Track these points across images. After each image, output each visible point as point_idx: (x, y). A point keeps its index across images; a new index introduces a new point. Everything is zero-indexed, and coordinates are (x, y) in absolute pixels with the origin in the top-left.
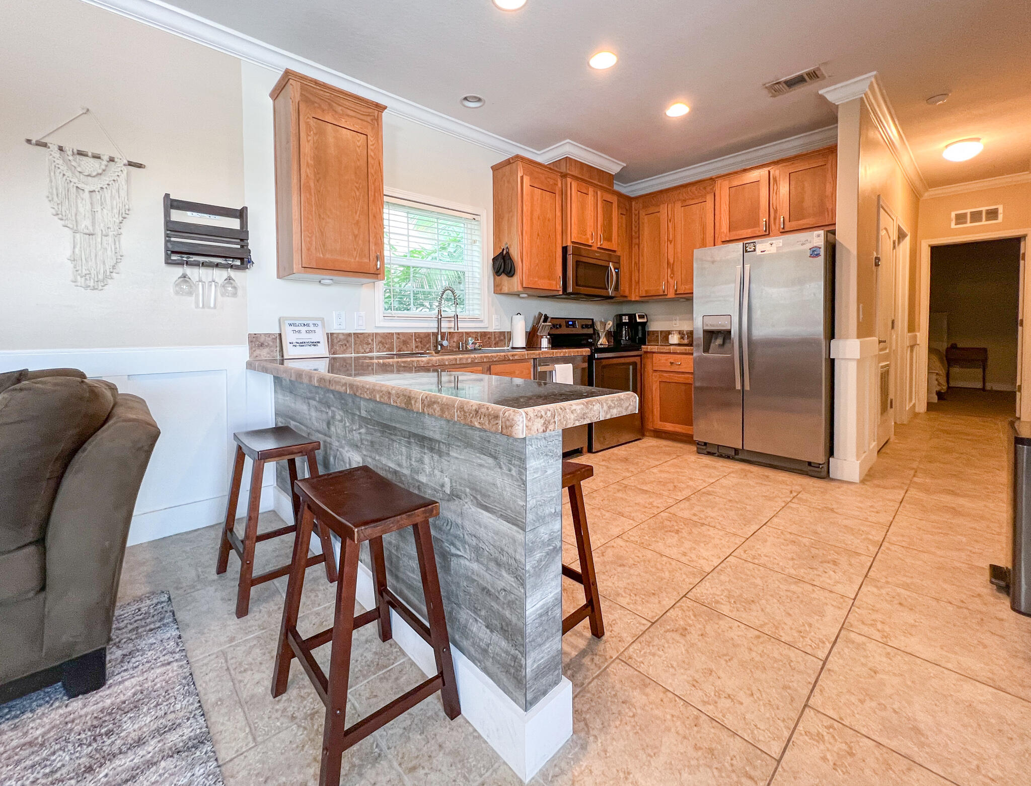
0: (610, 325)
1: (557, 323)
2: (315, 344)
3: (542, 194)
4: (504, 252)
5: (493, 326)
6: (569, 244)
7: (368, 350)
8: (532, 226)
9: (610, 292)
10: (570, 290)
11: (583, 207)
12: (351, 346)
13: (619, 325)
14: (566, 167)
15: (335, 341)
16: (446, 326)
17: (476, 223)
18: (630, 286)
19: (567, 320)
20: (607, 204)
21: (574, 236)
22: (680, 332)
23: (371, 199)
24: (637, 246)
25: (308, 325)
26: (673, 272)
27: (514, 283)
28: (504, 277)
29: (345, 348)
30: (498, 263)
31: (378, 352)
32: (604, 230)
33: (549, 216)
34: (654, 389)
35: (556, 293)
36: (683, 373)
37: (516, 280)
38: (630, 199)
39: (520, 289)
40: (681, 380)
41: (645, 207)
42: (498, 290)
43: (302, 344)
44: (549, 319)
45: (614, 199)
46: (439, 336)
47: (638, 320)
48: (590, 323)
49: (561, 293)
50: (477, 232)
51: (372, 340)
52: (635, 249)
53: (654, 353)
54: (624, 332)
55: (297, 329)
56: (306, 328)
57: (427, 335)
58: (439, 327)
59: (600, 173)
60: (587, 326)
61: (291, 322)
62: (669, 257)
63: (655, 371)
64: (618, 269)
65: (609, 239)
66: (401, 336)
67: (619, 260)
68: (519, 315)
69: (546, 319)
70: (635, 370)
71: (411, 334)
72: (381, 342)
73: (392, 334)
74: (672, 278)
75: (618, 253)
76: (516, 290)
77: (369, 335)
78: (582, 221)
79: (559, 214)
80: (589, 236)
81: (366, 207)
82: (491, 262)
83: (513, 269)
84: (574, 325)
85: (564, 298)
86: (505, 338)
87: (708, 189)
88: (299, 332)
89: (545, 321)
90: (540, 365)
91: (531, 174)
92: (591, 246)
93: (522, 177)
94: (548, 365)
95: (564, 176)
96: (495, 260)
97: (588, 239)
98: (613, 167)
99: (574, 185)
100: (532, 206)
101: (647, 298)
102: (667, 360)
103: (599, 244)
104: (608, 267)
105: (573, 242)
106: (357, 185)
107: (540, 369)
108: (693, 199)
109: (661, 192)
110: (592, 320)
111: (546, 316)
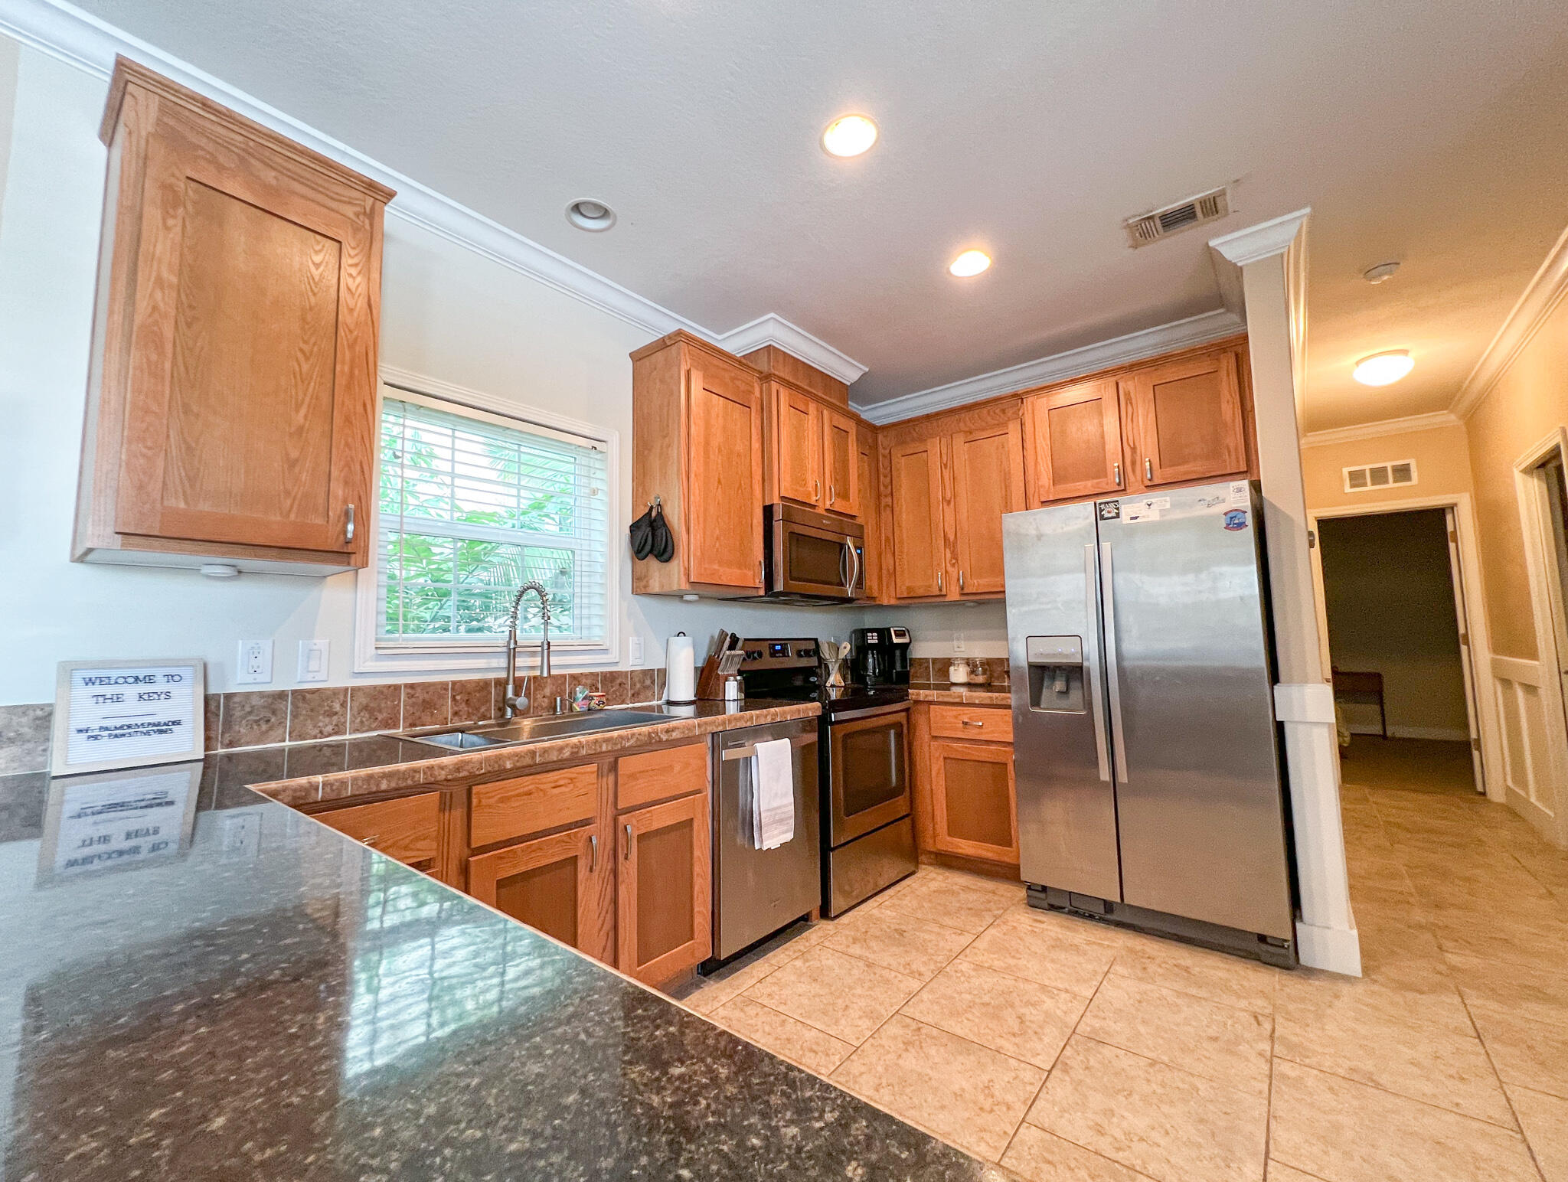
0: (846, 649)
1: (754, 648)
2: (162, 728)
3: (725, 407)
4: (654, 514)
5: (630, 661)
6: (776, 500)
7: (329, 729)
8: (706, 463)
9: (849, 590)
10: (779, 586)
11: (799, 437)
12: (282, 723)
13: (862, 648)
14: (769, 362)
15: (238, 713)
16: (527, 665)
17: (599, 456)
18: (880, 578)
19: (772, 642)
20: (840, 432)
21: (784, 486)
22: (968, 662)
23: (341, 381)
24: (889, 512)
25: (149, 679)
26: (955, 556)
27: (671, 575)
28: (653, 563)
29: (264, 727)
30: (640, 534)
31: (357, 731)
32: (836, 480)
33: (739, 447)
34: (934, 773)
35: (753, 593)
36: (988, 742)
37: (676, 567)
38: (875, 429)
39: (685, 586)
40: (984, 756)
41: (902, 443)
42: (640, 587)
43: (121, 732)
44: (740, 644)
45: (851, 426)
46: (510, 688)
47: (895, 640)
48: (812, 646)
49: (762, 592)
50: (599, 475)
51: (343, 705)
52: (886, 515)
53: (931, 703)
54: (870, 660)
55: (109, 691)
56: (143, 688)
57: (484, 685)
58: (511, 667)
59: (827, 381)
60: (807, 653)
61: (93, 674)
62: (947, 529)
63: (935, 738)
64: (860, 549)
65: (844, 495)
66: (419, 693)
67: (862, 533)
68: (682, 637)
69: (734, 641)
70: (899, 736)
71: (444, 686)
72: (366, 708)
73: (397, 688)
74: (953, 565)
75: (859, 521)
76: (675, 587)
77: (335, 692)
78: (798, 460)
79: (756, 445)
80: (810, 487)
81: (325, 399)
82: (627, 531)
83: (669, 548)
84: (784, 652)
85: (767, 602)
86: (653, 682)
87: (1010, 413)
88: (118, 698)
89: (732, 647)
90: (726, 747)
91: (705, 369)
92: (814, 507)
93: (688, 372)
94: (741, 745)
95: (766, 378)
96: (634, 528)
97: (809, 495)
98: (848, 372)
99: (784, 394)
100: (708, 425)
101: (910, 601)
102: (956, 717)
103: (828, 503)
104: (842, 546)
105: (783, 498)
106: (305, 347)
107: (725, 755)
108: (983, 430)
109: (928, 417)
110: (816, 640)
111: (733, 636)
